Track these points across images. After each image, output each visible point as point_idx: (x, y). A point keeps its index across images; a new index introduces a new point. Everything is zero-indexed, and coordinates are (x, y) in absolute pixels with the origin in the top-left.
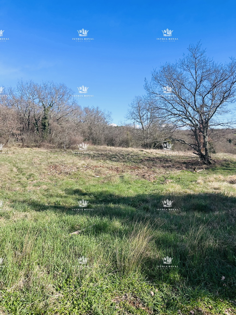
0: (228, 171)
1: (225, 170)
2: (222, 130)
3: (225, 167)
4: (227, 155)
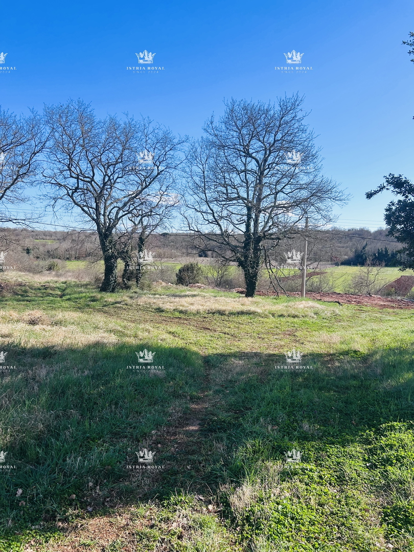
0: (25, 302)
1: (20, 301)
2: (15, 230)
3: (20, 296)
4: (23, 275)
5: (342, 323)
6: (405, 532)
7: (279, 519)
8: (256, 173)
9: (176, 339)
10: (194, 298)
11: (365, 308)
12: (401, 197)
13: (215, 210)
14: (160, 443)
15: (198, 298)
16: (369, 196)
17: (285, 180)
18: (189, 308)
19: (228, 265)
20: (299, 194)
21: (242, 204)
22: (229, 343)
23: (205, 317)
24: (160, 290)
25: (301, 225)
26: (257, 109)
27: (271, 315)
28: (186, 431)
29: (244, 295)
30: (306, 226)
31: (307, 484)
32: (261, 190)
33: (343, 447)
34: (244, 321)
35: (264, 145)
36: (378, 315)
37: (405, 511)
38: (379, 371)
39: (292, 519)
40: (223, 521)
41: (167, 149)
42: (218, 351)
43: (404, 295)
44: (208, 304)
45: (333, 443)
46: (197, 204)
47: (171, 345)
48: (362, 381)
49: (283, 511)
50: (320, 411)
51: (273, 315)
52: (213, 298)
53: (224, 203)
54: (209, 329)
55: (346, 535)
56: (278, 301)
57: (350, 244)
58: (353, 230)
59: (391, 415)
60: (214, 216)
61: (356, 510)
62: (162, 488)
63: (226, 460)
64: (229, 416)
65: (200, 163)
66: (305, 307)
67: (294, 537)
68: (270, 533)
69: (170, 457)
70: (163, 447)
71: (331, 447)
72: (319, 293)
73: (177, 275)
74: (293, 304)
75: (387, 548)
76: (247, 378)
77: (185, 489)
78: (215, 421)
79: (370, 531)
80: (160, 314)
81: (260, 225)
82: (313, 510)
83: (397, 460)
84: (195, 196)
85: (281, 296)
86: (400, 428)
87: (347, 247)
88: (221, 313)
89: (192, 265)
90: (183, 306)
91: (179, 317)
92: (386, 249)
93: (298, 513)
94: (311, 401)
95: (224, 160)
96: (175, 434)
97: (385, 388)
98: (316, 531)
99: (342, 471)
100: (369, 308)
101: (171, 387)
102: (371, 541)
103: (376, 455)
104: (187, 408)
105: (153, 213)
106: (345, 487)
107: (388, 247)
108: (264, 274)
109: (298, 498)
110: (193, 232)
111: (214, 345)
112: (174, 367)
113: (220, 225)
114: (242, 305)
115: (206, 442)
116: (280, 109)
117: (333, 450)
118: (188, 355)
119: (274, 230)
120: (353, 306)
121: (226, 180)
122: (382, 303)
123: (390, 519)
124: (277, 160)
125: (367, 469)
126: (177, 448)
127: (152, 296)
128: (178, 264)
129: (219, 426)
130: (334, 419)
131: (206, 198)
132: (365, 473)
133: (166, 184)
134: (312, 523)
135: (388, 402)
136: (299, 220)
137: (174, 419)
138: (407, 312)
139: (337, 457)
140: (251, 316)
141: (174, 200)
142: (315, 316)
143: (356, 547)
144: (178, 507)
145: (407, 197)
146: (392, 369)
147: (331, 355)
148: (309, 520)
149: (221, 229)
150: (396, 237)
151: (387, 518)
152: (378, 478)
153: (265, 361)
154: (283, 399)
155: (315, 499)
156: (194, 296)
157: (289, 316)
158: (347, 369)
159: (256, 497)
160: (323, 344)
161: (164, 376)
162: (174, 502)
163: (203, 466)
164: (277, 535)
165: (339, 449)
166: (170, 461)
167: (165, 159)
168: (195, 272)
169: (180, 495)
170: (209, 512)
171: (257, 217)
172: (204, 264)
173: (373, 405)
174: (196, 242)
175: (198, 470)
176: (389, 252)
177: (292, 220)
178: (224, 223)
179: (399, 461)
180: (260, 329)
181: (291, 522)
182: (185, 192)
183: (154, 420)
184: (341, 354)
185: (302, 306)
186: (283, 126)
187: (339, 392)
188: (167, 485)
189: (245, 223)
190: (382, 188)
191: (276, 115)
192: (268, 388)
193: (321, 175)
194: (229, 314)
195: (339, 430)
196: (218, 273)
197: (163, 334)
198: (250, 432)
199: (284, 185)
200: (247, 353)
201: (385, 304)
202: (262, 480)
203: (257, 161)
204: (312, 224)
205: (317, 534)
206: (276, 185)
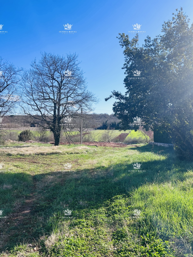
5: (98, 155)
6: (121, 241)
7: (68, 247)
8: (57, 87)
9: (18, 168)
10: (28, 147)
11: (107, 148)
12: (118, 101)
13: (38, 104)
14: (9, 222)
15: (30, 147)
16: (106, 100)
17: (71, 92)
18: (25, 153)
19: (46, 131)
20: (78, 98)
21: (51, 102)
22: (46, 168)
23: (34, 157)
24: (9, 144)
25: (79, 112)
26: (57, 58)
27: (66, 154)
28: (23, 213)
29: (54, 145)
30: (82, 112)
31: (81, 229)
32: (60, 95)
33: (97, 209)
34: (54, 157)
35: (61, 75)
36: (112, 150)
37: (121, 232)
38: (112, 174)
39: (74, 245)
40: (41, 254)
41: (12, 73)
42: (41, 173)
43: (123, 142)
44: (35, 150)
45: (93, 209)
46: (28, 101)
47: (15, 172)
48: (105, 180)
49: (70, 243)
50: (88, 195)
51: (68, 153)
52: (38, 147)
53: (43, 101)
54: (36, 162)
55: (97, 247)
56: (70, 147)
57: (101, 120)
58: (101, 114)
59: (117, 193)
60: (37, 107)
61: (102, 236)
62: (10, 244)
63: (43, 224)
64: (45, 203)
65: (30, 81)
66: (82, 149)
67: (75, 254)
68: (64, 254)
69: (15, 228)
70: (10, 224)
71: (92, 210)
72: (88, 142)
73: (19, 136)
74: (77, 147)
75: (114, 250)
76: (55, 184)
77: (22, 242)
78: (38, 206)
79: (107, 244)
80: (10, 157)
81: (60, 112)
82: (84, 239)
83: (118, 211)
84: (27, 97)
85: (71, 144)
86: (120, 198)
87: (99, 122)
88: (42, 154)
89: (27, 131)
90: (22, 152)
91: (20, 157)
92: (115, 122)
93: (77, 242)
94: (84, 191)
95: (42, 80)
96: (17, 216)
97: (114, 181)
98: (85, 249)
99: (96, 220)
100: (108, 148)
101: (15, 193)
102: (108, 248)
103: (110, 210)
104: (24, 202)
105: (5, 105)
106: (98, 227)
107: (116, 121)
108: (63, 134)
109: (77, 235)
110: (27, 115)
111: (39, 170)
112: (17, 183)
113: (41, 112)
114: (53, 149)
115: (33, 217)
116: (68, 59)
117: (93, 211)
118: (25, 176)
119: (67, 114)
120: (102, 147)
121: (43, 90)
122: (114, 145)
123: (115, 237)
124: (67, 82)
125: (107, 217)
126: (18, 223)
127: (5, 148)
128: (19, 131)
129: (40, 209)
130: (94, 198)
131: (33, 98)
132: (106, 219)
133: (12, 91)
134: (83, 246)
135: (115, 187)
136: (78, 109)
137: (17, 209)
138: (123, 148)
139: (95, 214)
140: (57, 154)
141: (17, 99)
142: (86, 153)
143: (102, 252)
144: (19, 252)
145: (121, 100)
146: (117, 173)
147: (93, 169)
148: (82, 244)
149: (41, 113)
150: (117, 117)
151: (114, 237)
152: (111, 220)
153: (63, 175)
154: (71, 192)
155: (85, 235)
156: (28, 146)
157: (75, 153)
158: (99, 175)
159: (57, 239)
160: (90, 165)
161: (11, 188)
162: (16, 250)
163: (32, 230)
164: (67, 255)
165: (95, 211)
166: (14, 230)
167: (10, 78)
168: (28, 134)
169: (19, 246)
170: (35, 251)
171: (59, 108)
172: (33, 130)
173: (109, 189)
174: (29, 120)
175: (29, 232)
176: (116, 124)
177: (75, 109)
178: (43, 111)
179: (119, 212)
180: (61, 160)
181: (74, 247)
182: (22, 95)
183: (6, 211)
184: (97, 168)
185: (81, 148)
186: (69, 67)
187: (96, 185)
188: (13, 242)
189: (53, 111)
190: (111, 97)
191: (66, 62)
192: (64, 188)
193: (87, 90)
194: (46, 154)
195: (95, 202)
196: (41, 134)
197: (11, 167)
198: (56, 209)
199: (71, 94)
200: (55, 172)
201: (115, 145)
202: (60, 231)
203: (58, 82)
204: (84, 112)
205: (85, 250)
206: (67, 94)
